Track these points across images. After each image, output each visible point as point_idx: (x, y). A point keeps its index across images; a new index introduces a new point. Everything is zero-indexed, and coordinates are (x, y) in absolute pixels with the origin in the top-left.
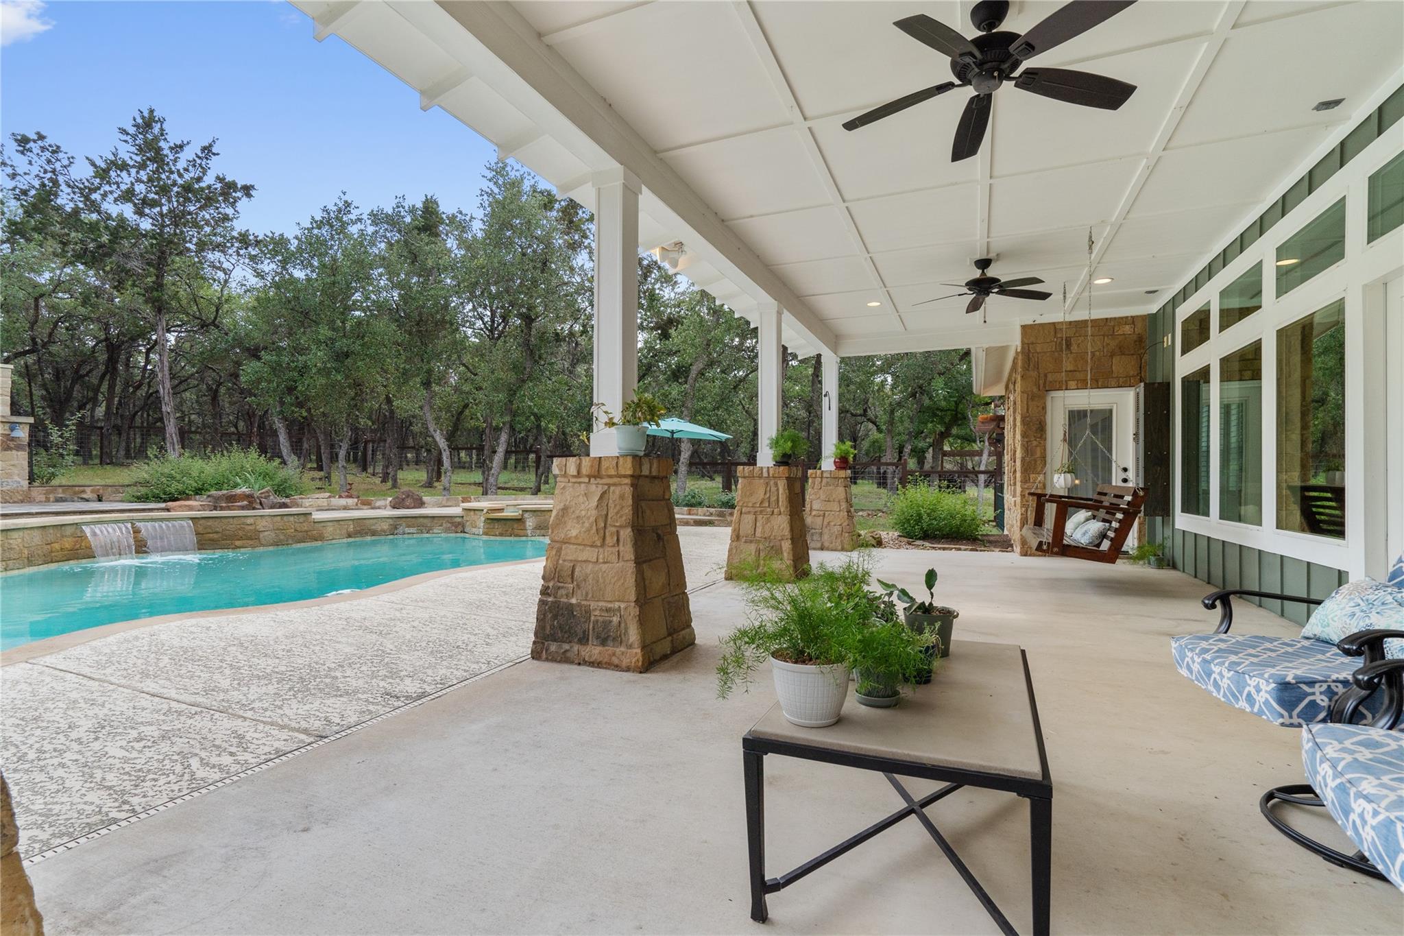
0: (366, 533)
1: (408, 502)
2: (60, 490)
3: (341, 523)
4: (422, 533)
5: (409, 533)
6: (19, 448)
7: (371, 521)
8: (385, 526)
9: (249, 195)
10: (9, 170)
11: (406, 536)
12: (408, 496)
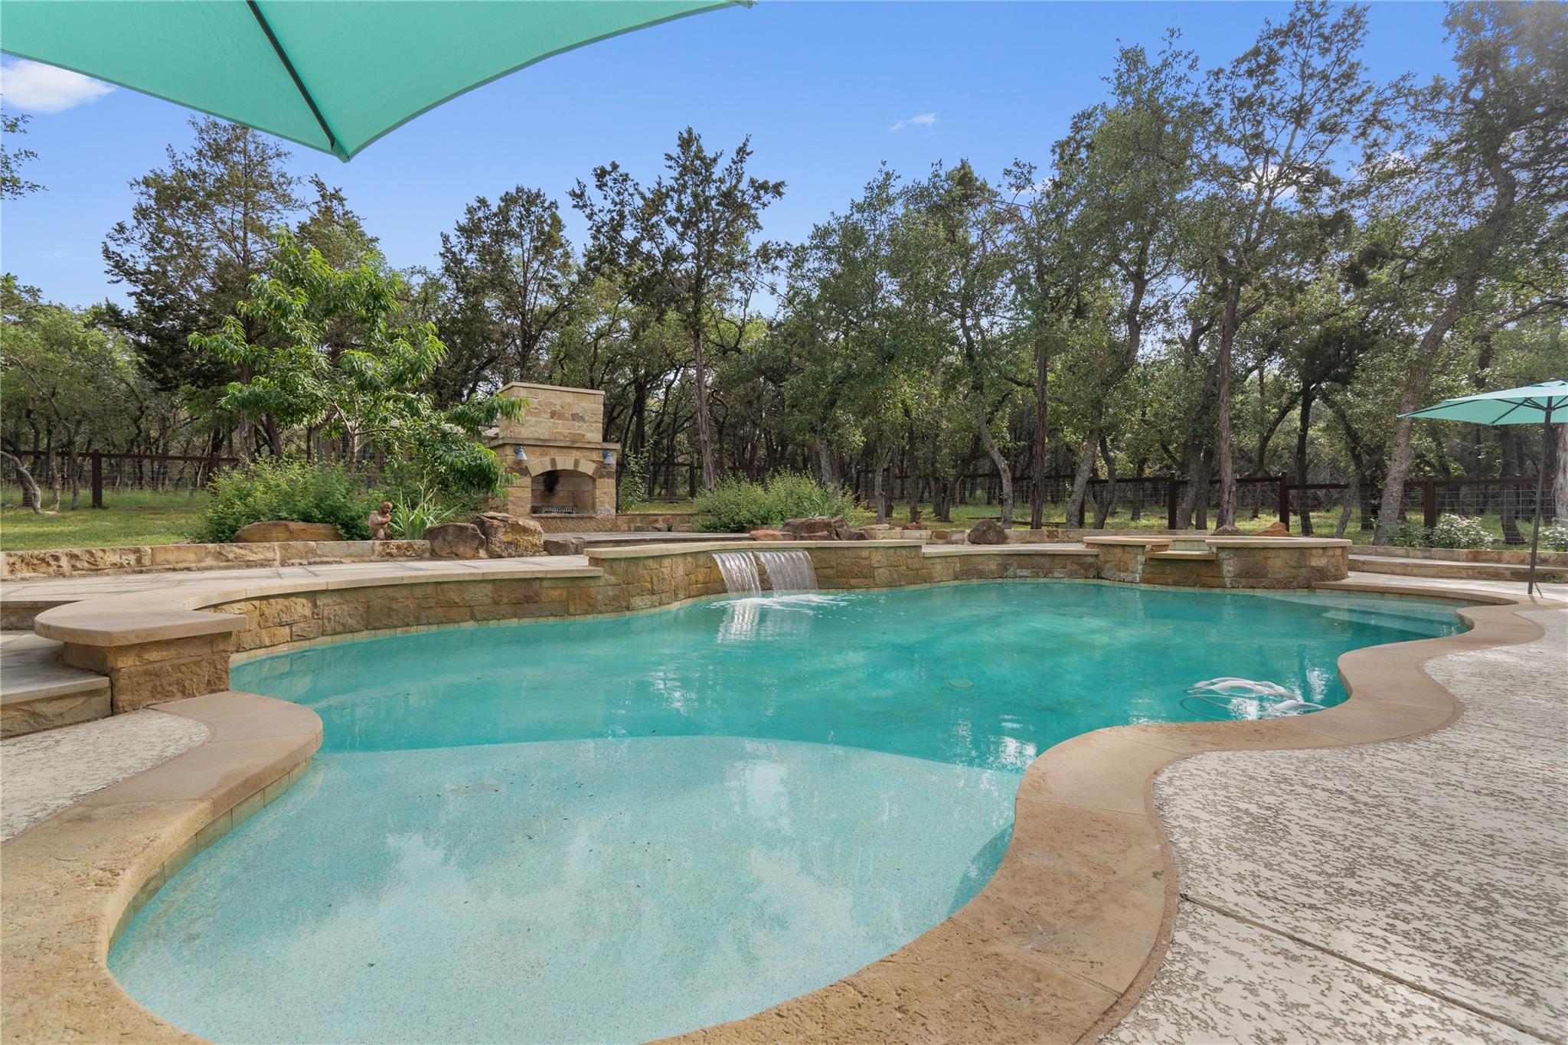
0: (973, 575)
1: (991, 535)
2: (639, 519)
3: (949, 560)
4: (1038, 576)
5: (1021, 577)
6: (609, 475)
7: (979, 558)
8: (993, 566)
9: (780, 194)
10: (588, 211)
11: (1017, 580)
12: (990, 528)
